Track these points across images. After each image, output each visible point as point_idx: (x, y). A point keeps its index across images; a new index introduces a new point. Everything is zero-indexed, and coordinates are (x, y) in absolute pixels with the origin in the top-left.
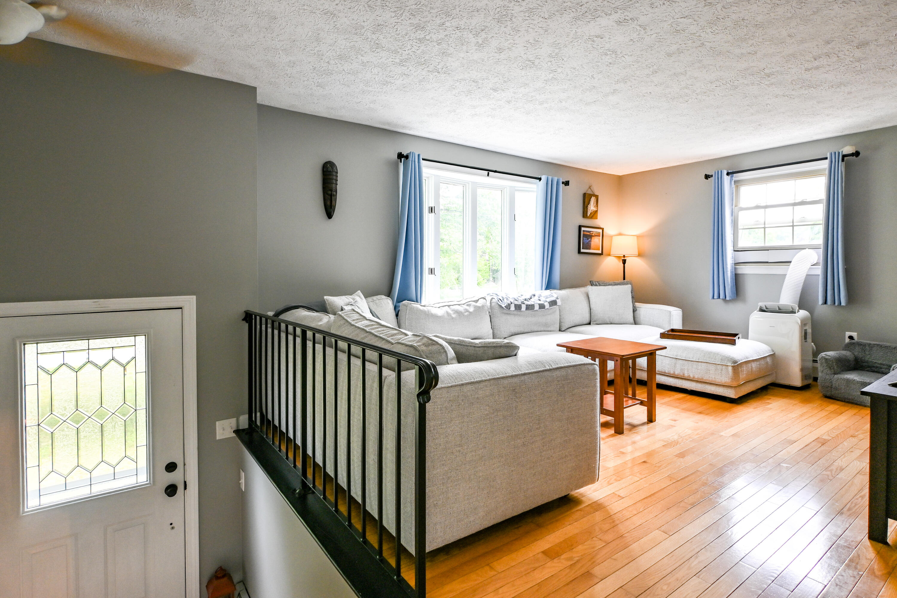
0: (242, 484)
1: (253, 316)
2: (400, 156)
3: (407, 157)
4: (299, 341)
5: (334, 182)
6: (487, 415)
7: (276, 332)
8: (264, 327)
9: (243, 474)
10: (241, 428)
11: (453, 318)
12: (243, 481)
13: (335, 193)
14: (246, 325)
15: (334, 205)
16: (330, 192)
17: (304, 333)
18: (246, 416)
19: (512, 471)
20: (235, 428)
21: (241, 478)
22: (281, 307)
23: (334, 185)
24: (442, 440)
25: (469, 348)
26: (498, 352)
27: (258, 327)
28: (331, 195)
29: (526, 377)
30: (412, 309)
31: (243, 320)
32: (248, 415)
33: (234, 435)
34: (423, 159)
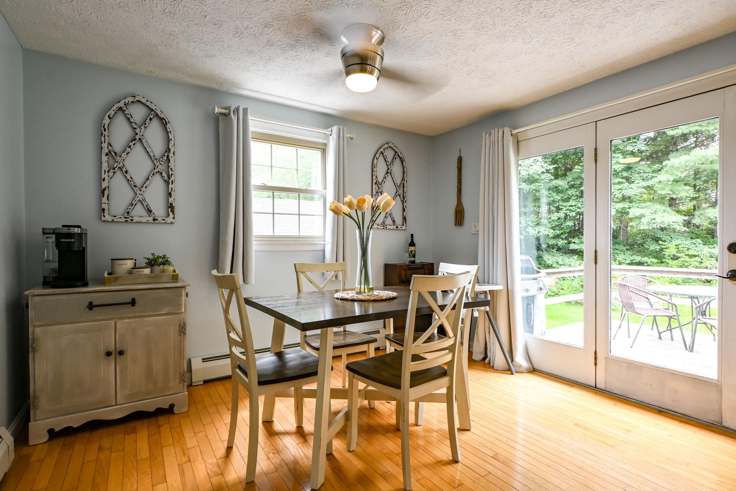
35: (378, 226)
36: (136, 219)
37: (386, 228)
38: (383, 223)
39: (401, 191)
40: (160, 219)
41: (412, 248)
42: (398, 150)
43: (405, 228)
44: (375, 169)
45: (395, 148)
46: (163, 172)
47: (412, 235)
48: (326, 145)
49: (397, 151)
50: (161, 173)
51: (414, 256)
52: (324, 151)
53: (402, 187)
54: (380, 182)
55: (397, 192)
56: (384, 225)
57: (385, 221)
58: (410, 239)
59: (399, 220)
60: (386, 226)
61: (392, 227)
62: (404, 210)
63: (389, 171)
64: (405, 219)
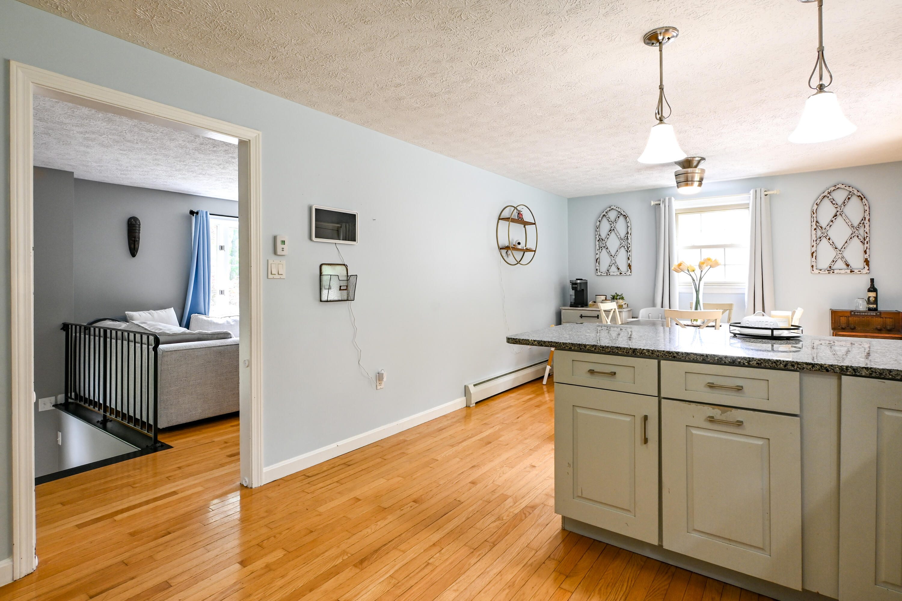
0: (60, 441)
1: (70, 326)
2: (192, 213)
3: (197, 213)
4: (102, 339)
5: (137, 231)
6: (203, 364)
7: (87, 336)
8: (78, 335)
9: (60, 434)
10: (59, 403)
11: (231, 325)
12: (60, 439)
13: (137, 239)
14: (64, 333)
15: (137, 247)
16: (133, 239)
17: (105, 332)
18: (63, 395)
19: (219, 391)
20: (54, 403)
21: (58, 436)
22: (92, 320)
23: (137, 234)
24: (175, 374)
25: (204, 335)
26: (219, 336)
27: (74, 334)
28: (135, 241)
29: (228, 347)
30: (198, 319)
31: (61, 329)
32: (64, 394)
33: (54, 408)
34: (210, 214)
35: (820, 271)
36: (611, 274)
38: (829, 268)
40: (623, 273)
41: (872, 294)
43: (867, 272)
44: (814, 215)
46: (625, 246)
50: (624, 247)
51: (874, 303)
54: (824, 227)
56: (830, 270)
57: (832, 266)
58: (870, 283)
59: (857, 262)
60: (833, 271)
61: (843, 272)
62: (865, 252)
63: (838, 213)
64: (867, 262)
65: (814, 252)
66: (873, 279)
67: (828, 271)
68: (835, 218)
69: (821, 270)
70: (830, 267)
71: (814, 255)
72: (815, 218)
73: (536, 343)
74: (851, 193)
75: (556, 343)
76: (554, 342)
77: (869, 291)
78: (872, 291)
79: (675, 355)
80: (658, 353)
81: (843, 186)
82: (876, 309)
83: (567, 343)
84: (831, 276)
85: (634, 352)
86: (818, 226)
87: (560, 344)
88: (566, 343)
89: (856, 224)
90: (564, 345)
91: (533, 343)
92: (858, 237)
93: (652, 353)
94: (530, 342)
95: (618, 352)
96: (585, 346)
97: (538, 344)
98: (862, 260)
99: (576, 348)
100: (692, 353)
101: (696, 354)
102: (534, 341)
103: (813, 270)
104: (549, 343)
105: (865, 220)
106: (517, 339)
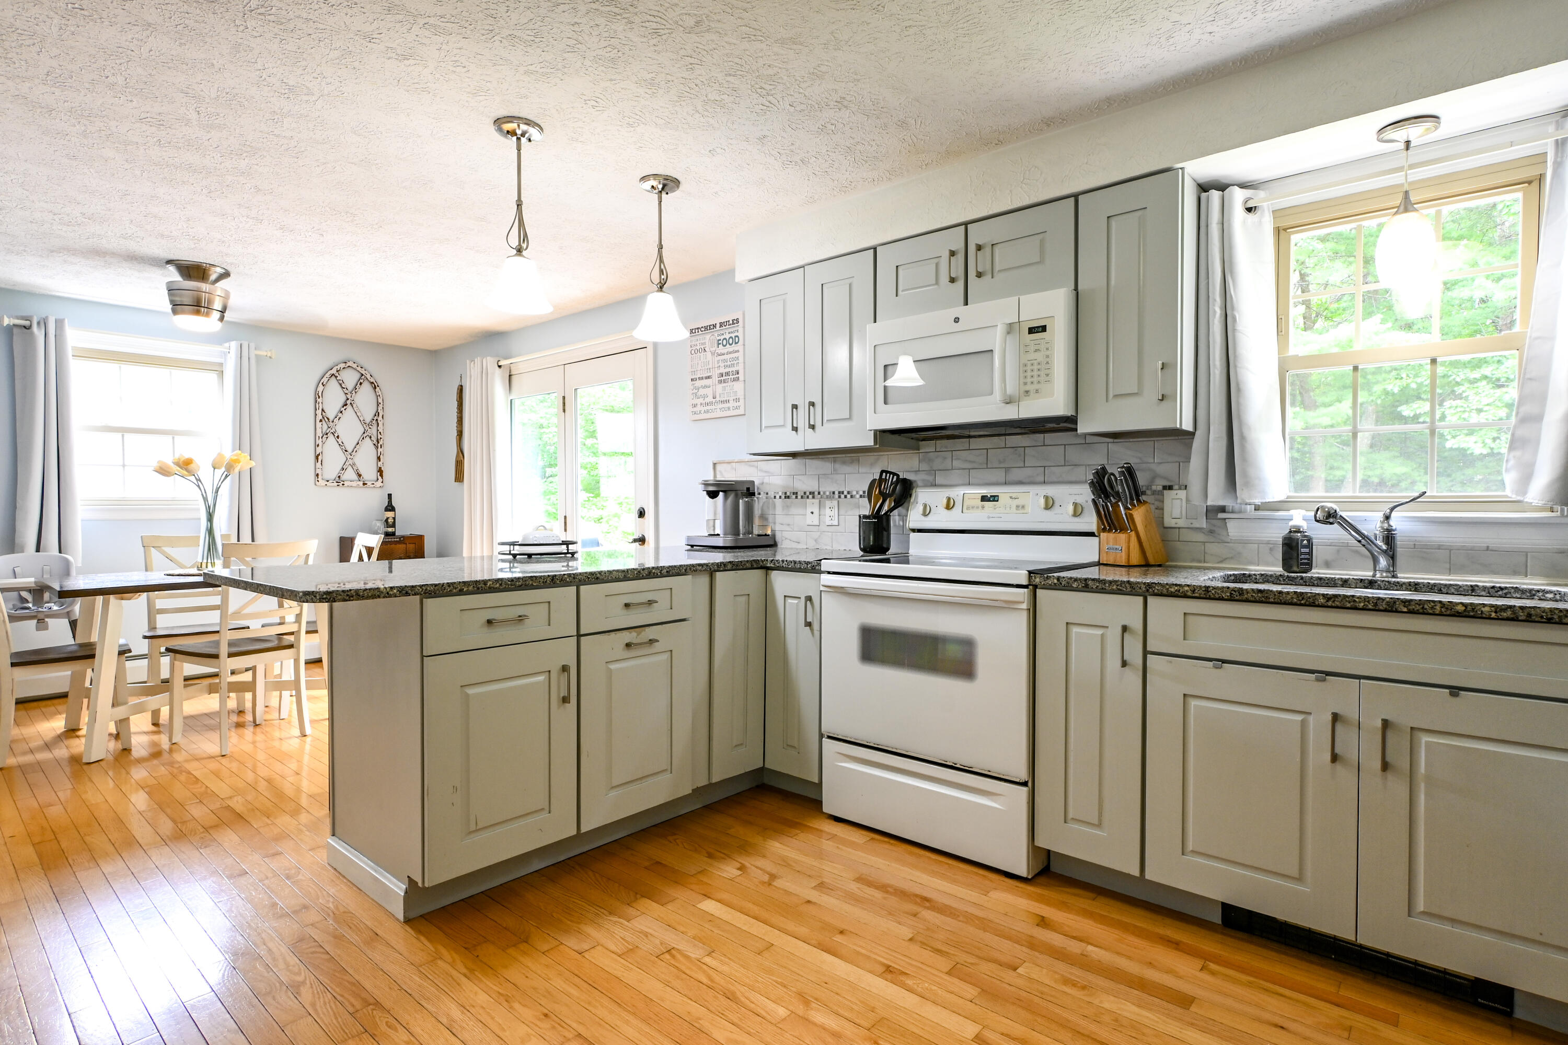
35: (327, 483)
37: (343, 484)
38: (337, 479)
39: (373, 431)
41: (390, 514)
42: (366, 372)
43: (382, 484)
44: (319, 400)
45: (359, 369)
47: (390, 496)
48: (221, 365)
49: (363, 372)
51: (393, 525)
52: (221, 373)
53: (375, 425)
54: (331, 419)
55: (364, 433)
56: (339, 481)
57: (341, 475)
58: (387, 500)
59: (369, 473)
60: (342, 483)
61: (354, 484)
62: (379, 459)
63: (348, 402)
64: (380, 471)
65: (319, 455)
66: (391, 494)
67: (337, 482)
68: (345, 407)
69: (328, 481)
70: (339, 477)
71: (320, 458)
72: (320, 404)
73: (395, 591)
74: (363, 377)
75: (436, 585)
76: (432, 585)
77: (387, 510)
78: (390, 511)
79: (599, 575)
80: (580, 577)
81: (355, 366)
82: (393, 534)
83: (455, 583)
84: (341, 491)
85: (552, 580)
86: (325, 419)
87: (443, 585)
88: (453, 584)
89: (368, 421)
90: (449, 586)
91: (388, 593)
92: (371, 437)
93: (574, 578)
94: (382, 592)
95: (532, 584)
96: (485, 582)
97: (400, 592)
98: (375, 470)
99: (471, 588)
100: (614, 570)
101: (618, 571)
102: (392, 588)
103: (318, 481)
104: (421, 587)
105: (378, 415)
106: (350, 590)
